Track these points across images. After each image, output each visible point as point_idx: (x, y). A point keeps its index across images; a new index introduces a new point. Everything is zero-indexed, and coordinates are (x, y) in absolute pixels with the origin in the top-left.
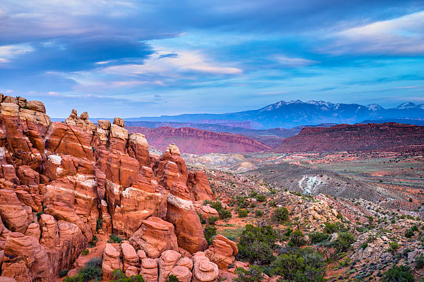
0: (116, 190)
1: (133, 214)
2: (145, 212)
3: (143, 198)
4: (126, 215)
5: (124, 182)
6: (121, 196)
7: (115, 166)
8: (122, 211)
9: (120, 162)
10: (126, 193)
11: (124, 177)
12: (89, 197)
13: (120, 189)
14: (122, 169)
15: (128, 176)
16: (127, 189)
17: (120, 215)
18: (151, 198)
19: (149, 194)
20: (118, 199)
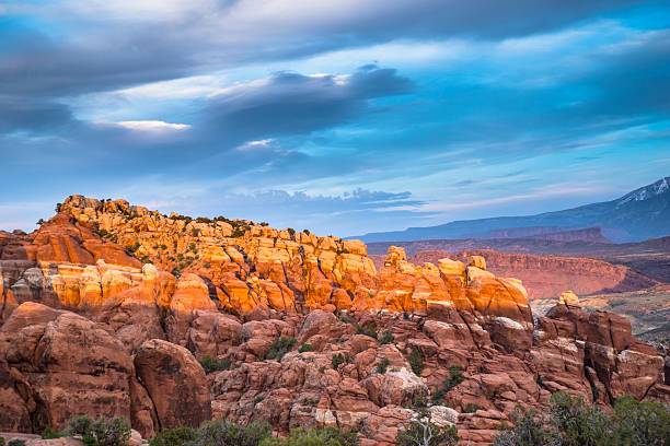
0: (610, 354)
1: (633, 381)
2: (648, 378)
3: (644, 362)
4: (625, 382)
5: (618, 343)
6: (617, 360)
7: (605, 326)
8: (621, 378)
9: (610, 321)
10: (623, 356)
11: (618, 339)
12: (577, 363)
13: (614, 352)
14: (614, 329)
15: (621, 337)
16: (624, 353)
17: (618, 382)
18: (653, 361)
19: (652, 357)
20: (614, 363)
